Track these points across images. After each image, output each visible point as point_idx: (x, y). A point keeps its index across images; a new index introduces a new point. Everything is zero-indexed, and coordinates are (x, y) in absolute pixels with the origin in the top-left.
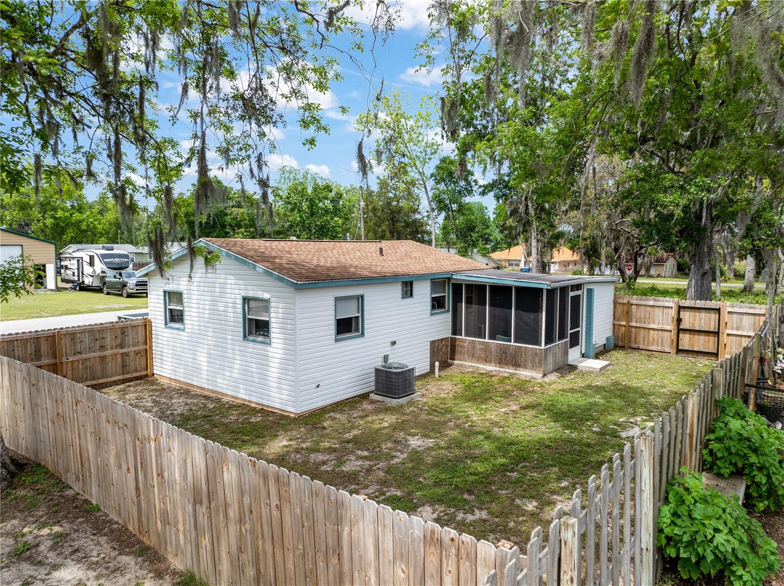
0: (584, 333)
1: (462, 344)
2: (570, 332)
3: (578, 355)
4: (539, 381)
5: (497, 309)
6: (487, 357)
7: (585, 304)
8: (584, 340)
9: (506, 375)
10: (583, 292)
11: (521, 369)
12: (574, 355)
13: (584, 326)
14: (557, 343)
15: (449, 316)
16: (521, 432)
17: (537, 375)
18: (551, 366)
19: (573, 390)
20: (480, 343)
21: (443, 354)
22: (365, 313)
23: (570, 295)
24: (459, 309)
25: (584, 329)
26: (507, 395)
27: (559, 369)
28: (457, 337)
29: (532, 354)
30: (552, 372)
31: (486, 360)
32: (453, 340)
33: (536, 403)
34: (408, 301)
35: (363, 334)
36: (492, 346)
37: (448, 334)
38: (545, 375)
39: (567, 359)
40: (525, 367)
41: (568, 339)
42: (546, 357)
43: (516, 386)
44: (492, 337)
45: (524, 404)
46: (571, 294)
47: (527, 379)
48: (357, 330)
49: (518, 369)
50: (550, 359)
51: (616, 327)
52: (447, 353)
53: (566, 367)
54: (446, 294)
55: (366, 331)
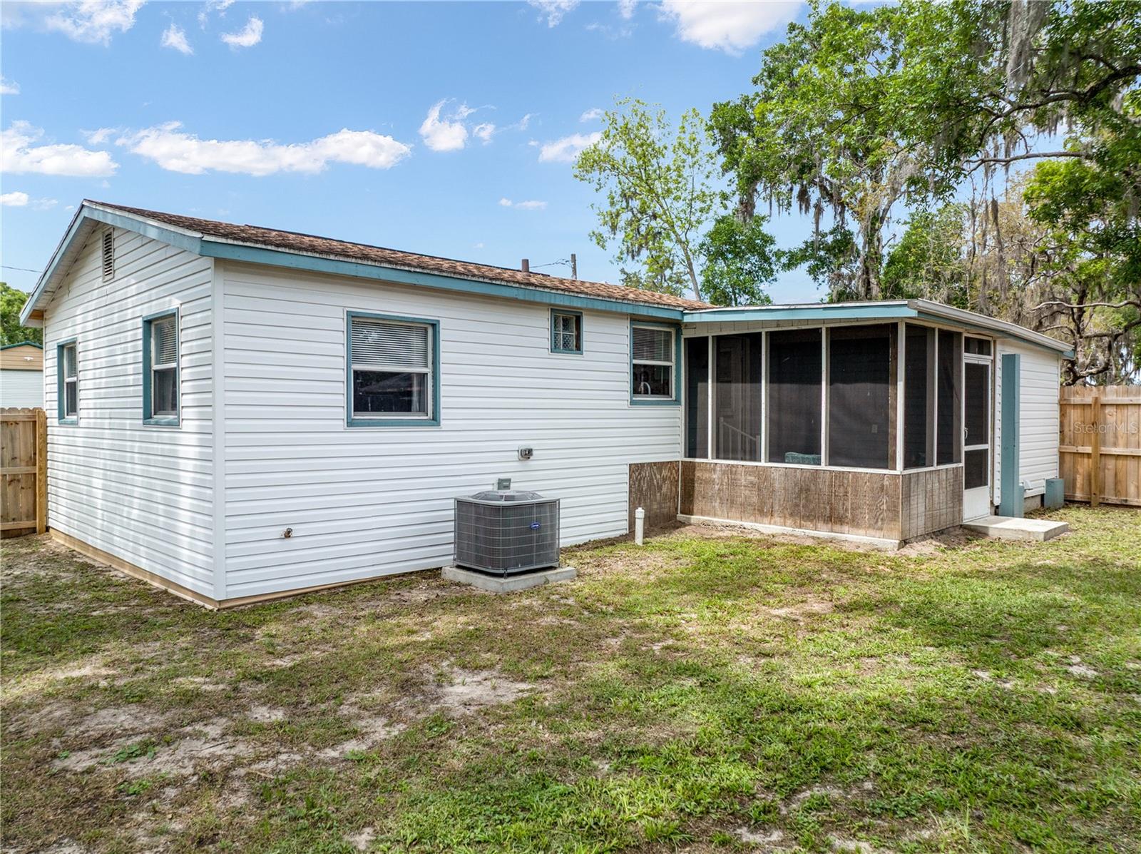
0: (998, 459)
1: (707, 475)
2: (965, 448)
3: (986, 509)
4: (891, 554)
5: (787, 387)
6: (763, 503)
7: (999, 390)
8: (998, 476)
9: (809, 543)
10: (994, 361)
11: (846, 528)
12: (976, 505)
13: (998, 442)
14: (935, 467)
15: (679, 413)
16: (828, 673)
17: (886, 542)
18: (921, 522)
19: (981, 574)
20: (748, 471)
21: (665, 498)
22: (443, 368)
23: (964, 361)
24: (700, 397)
25: (998, 450)
26: (805, 580)
27: (942, 532)
28: (697, 460)
29: (872, 490)
30: (923, 537)
31: (763, 511)
32: (689, 469)
33: (879, 597)
34: (567, 360)
35: (435, 420)
36: (776, 475)
37: (677, 453)
38: (905, 542)
39: (960, 511)
40: (855, 523)
41: (962, 464)
42: (907, 496)
43: (829, 563)
44: (777, 454)
45: (846, 600)
46: (968, 358)
47: (861, 551)
48: (423, 409)
49: (837, 527)
50: (919, 505)
51: (1067, 458)
52: (675, 498)
53: (958, 532)
54: (672, 364)
55: (443, 413)
